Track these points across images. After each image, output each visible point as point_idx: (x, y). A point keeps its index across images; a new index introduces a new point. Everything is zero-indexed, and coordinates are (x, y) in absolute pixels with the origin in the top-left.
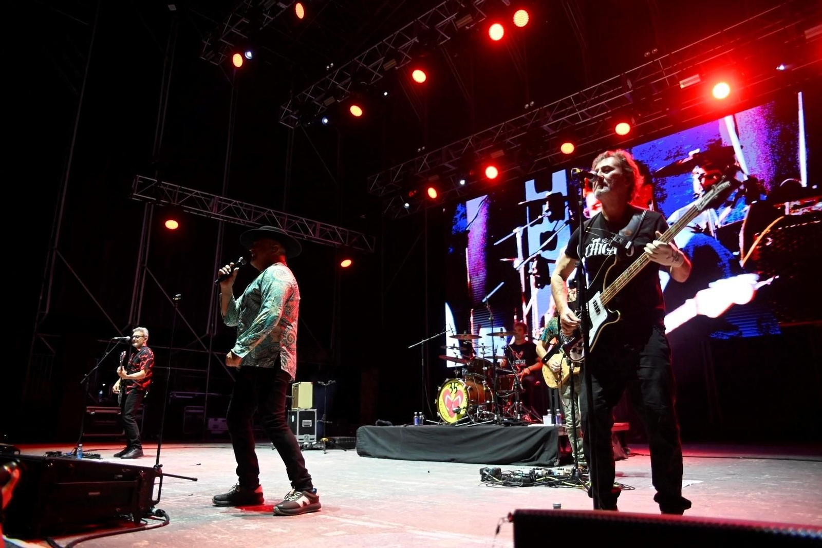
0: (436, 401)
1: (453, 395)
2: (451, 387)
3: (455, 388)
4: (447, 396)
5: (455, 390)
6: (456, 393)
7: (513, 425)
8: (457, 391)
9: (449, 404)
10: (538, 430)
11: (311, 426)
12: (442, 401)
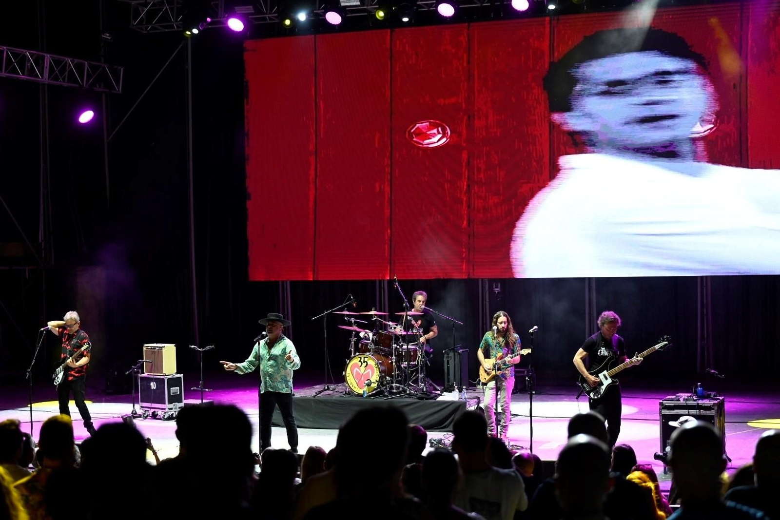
0: (344, 373)
1: (363, 368)
2: (360, 361)
3: (364, 362)
4: (356, 369)
5: (364, 364)
6: (366, 366)
7: (427, 399)
8: (367, 365)
9: (358, 377)
10: (449, 404)
11: (178, 393)
12: (350, 372)
